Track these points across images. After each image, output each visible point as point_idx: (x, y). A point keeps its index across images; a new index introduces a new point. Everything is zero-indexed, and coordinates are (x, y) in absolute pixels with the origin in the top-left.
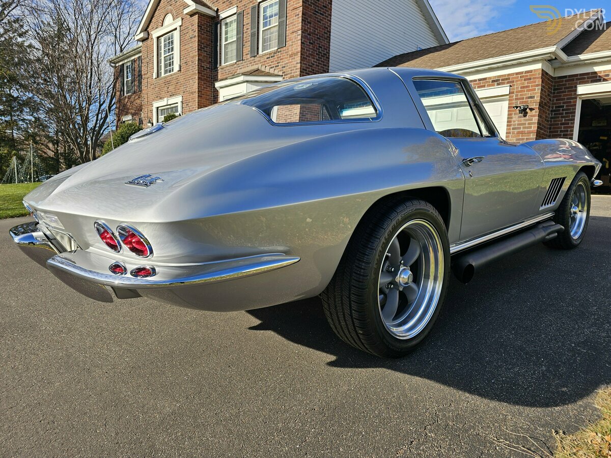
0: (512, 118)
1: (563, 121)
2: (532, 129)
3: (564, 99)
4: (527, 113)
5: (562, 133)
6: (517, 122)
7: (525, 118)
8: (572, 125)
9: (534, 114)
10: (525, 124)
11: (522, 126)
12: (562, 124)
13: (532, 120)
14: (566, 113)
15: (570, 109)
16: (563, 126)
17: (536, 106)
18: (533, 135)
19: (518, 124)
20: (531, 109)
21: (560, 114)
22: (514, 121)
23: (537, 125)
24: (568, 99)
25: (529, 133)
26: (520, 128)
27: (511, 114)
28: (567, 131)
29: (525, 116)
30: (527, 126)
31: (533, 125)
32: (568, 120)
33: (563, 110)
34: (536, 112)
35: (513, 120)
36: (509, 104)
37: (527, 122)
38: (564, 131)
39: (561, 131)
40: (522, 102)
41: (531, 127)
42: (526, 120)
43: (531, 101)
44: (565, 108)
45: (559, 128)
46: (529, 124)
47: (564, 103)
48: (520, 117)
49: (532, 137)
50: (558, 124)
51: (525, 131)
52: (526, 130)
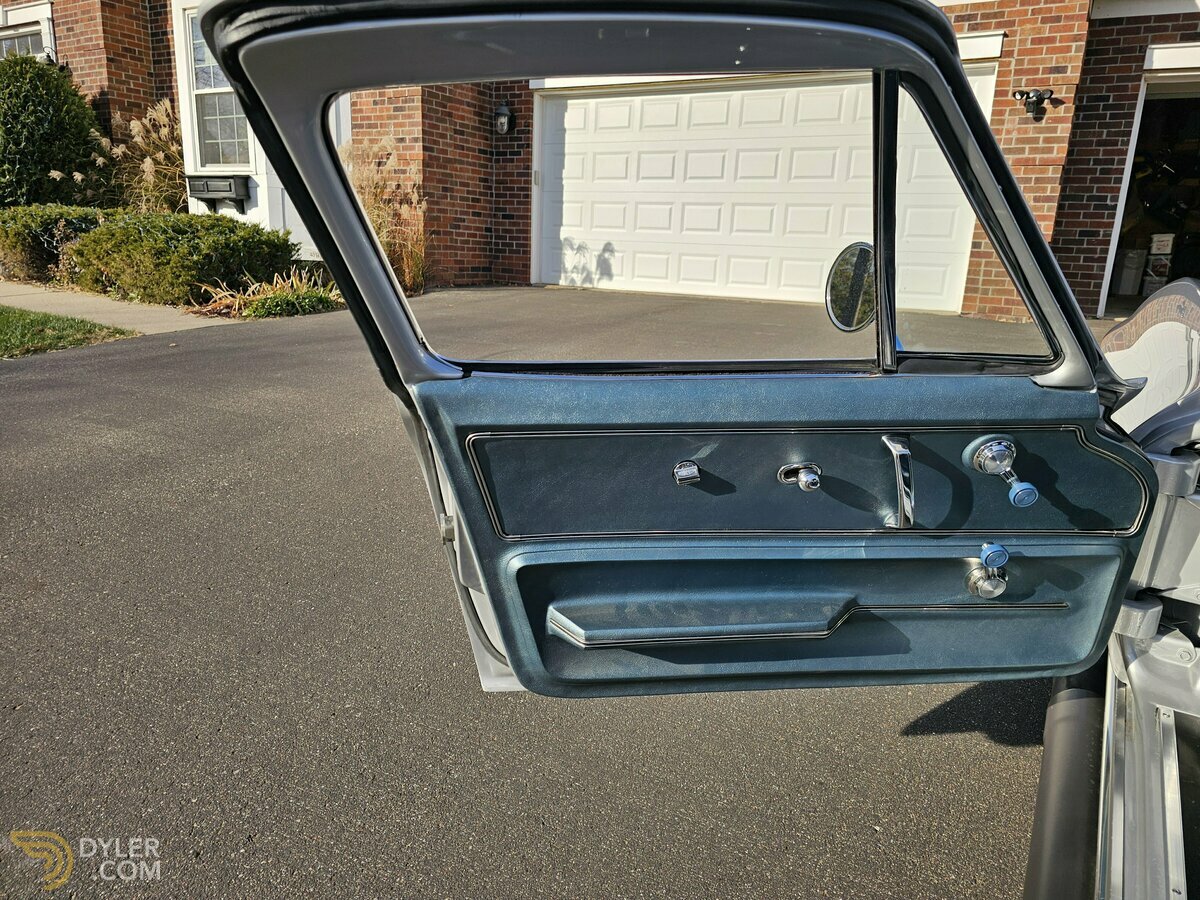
0: (1002, 122)
1: (1104, 137)
2: (1054, 155)
3: (1110, 80)
4: (1044, 111)
5: (1099, 167)
6: (1014, 135)
7: (1037, 125)
8: (1124, 148)
9: (1062, 115)
10: (1036, 140)
11: (1027, 146)
12: (1100, 143)
13: (1054, 130)
14: (1113, 116)
15: (1122, 107)
16: (1101, 148)
17: (1066, 93)
18: (1054, 172)
19: (1019, 141)
20: (1056, 102)
21: (1099, 117)
22: (1009, 132)
23: (1066, 145)
24: (1120, 79)
25: (1046, 163)
26: (1022, 151)
27: (1001, 113)
28: (1112, 162)
29: (1038, 119)
30: (1041, 145)
31: (1056, 146)
32: (1118, 134)
33: (1106, 108)
34: (1067, 110)
35: (1005, 127)
36: (998, 84)
37: (1042, 136)
38: (1106, 162)
39: (1097, 162)
40: (1034, 82)
41: (1050, 150)
42: (1040, 131)
43: (1056, 79)
44: (1111, 102)
45: (1092, 153)
46: (1047, 140)
47: (1109, 90)
48: (1025, 121)
49: (1050, 175)
50: (1090, 143)
51: (1034, 159)
52: (1038, 156)
